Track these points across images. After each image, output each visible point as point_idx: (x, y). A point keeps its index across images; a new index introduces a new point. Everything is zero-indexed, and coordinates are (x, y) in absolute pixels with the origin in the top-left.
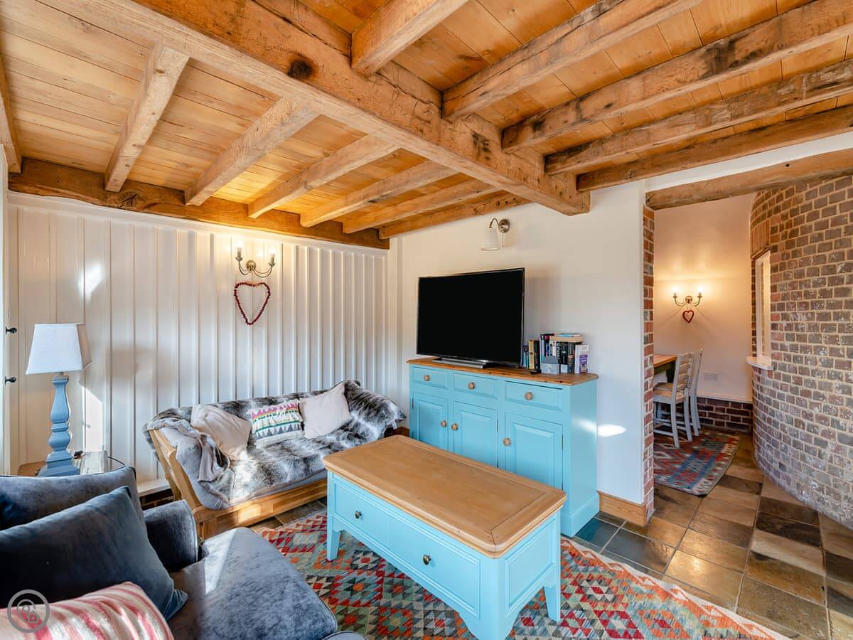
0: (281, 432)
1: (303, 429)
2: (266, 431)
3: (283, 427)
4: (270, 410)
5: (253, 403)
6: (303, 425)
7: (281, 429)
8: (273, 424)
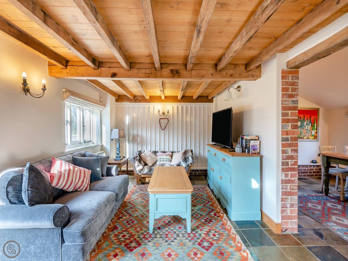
0: (164, 161)
1: (171, 162)
2: (159, 160)
3: (164, 159)
4: (162, 154)
5: (160, 152)
6: (171, 161)
7: (164, 160)
8: (162, 158)
